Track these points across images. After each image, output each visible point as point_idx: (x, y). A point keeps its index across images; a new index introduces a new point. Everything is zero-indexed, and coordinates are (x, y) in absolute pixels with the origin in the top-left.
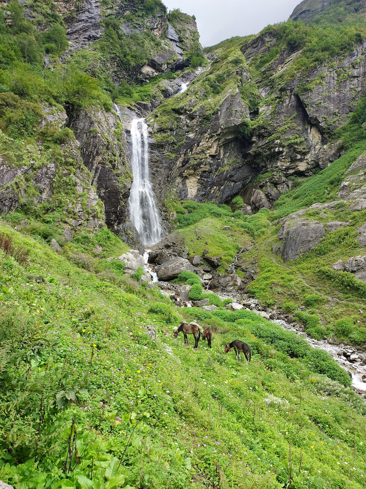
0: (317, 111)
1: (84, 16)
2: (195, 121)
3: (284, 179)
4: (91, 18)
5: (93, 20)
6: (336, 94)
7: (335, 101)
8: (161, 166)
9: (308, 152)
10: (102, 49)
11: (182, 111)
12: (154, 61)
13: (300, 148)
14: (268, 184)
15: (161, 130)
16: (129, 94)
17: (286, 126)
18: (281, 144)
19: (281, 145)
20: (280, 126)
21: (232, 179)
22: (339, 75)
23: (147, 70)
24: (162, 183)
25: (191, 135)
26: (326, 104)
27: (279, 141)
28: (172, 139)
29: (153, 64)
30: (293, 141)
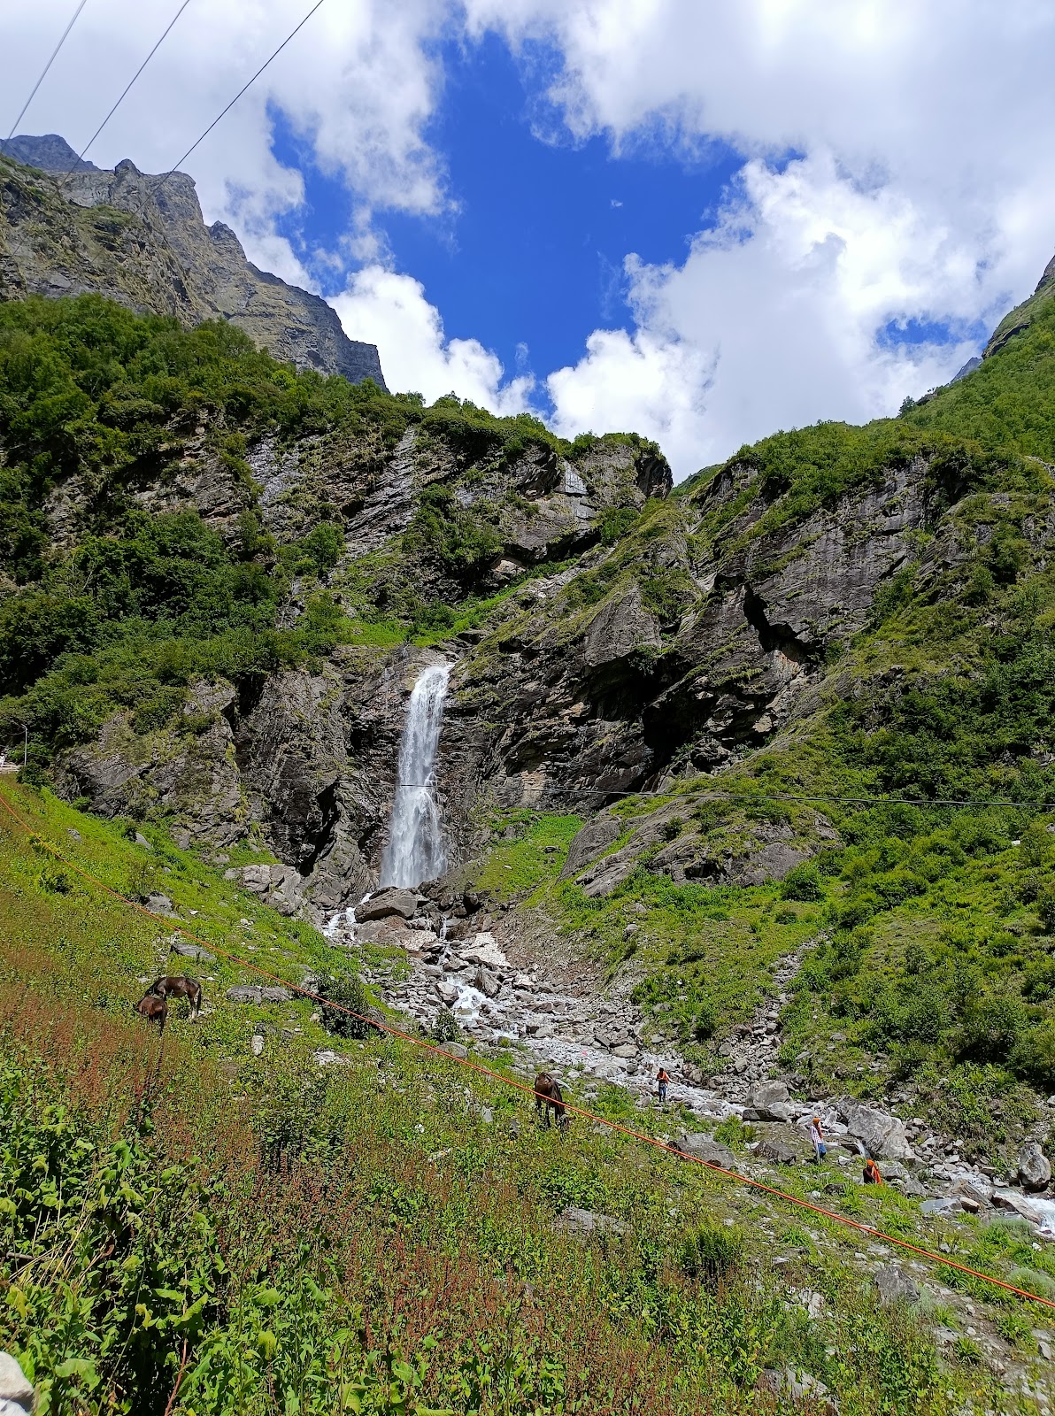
0: (789, 611)
1: (381, 496)
2: (536, 662)
3: (722, 750)
4: (394, 496)
5: (399, 498)
6: (840, 571)
7: (836, 587)
8: (466, 746)
9: (773, 696)
10: (406, 548)
11: (515, 645)
12: (518, 546)
13: (752, 689)
14: (689, 764)
15: (473, 683)
16: (447, 621)
17: (723, 649)
18: (708, 683)
19: (707, 688)
20: (711, 649)
21: (621, 759)
22: (848, 534)
23: (507, 565)
24: (467, 778)
25: (531, 686)
26: (813, 596)
27: (704, 679)
28: (491, 696)
29: (515, 553)
30: (734, 676)
